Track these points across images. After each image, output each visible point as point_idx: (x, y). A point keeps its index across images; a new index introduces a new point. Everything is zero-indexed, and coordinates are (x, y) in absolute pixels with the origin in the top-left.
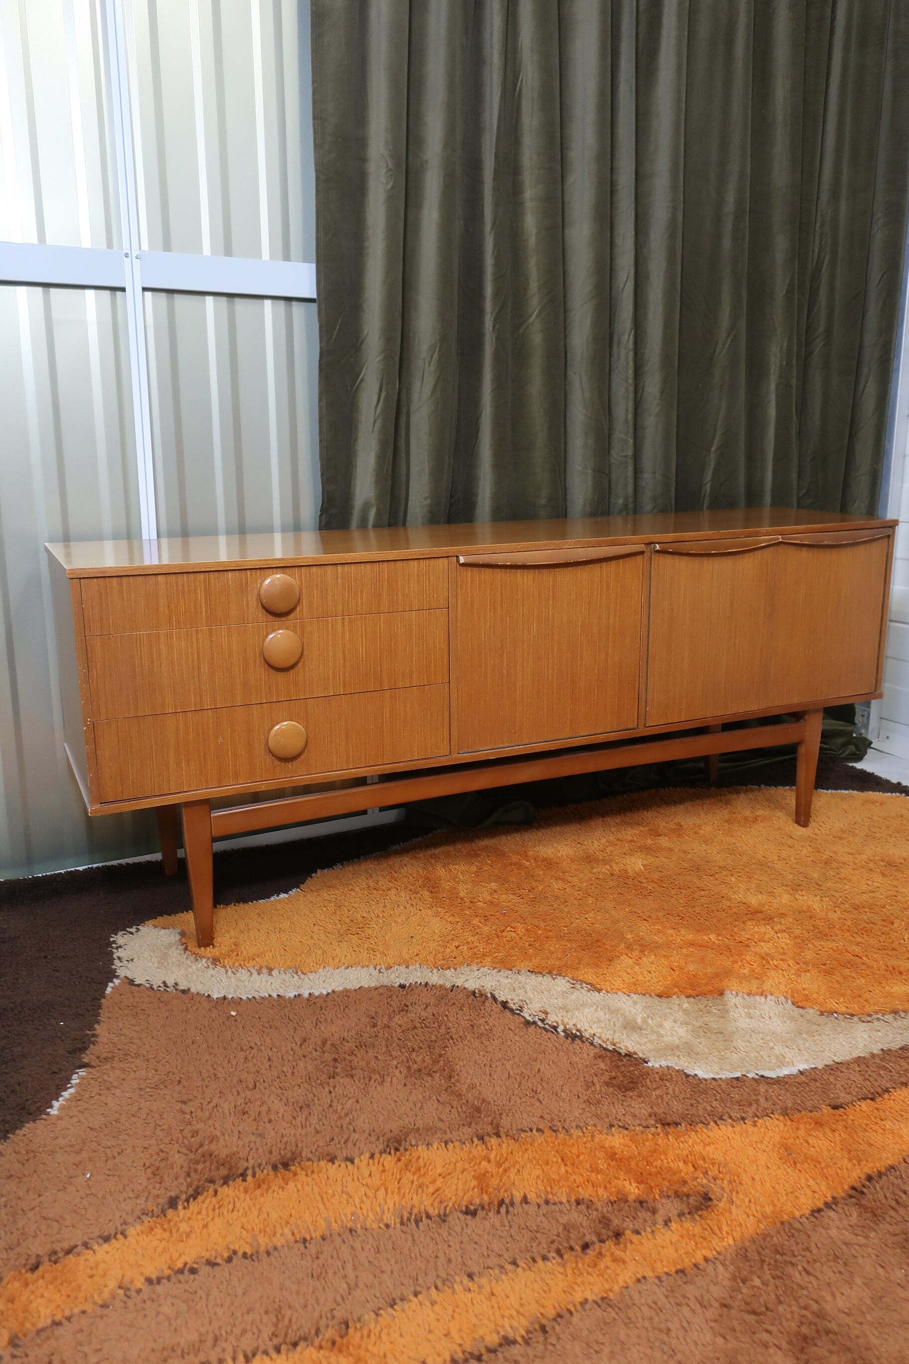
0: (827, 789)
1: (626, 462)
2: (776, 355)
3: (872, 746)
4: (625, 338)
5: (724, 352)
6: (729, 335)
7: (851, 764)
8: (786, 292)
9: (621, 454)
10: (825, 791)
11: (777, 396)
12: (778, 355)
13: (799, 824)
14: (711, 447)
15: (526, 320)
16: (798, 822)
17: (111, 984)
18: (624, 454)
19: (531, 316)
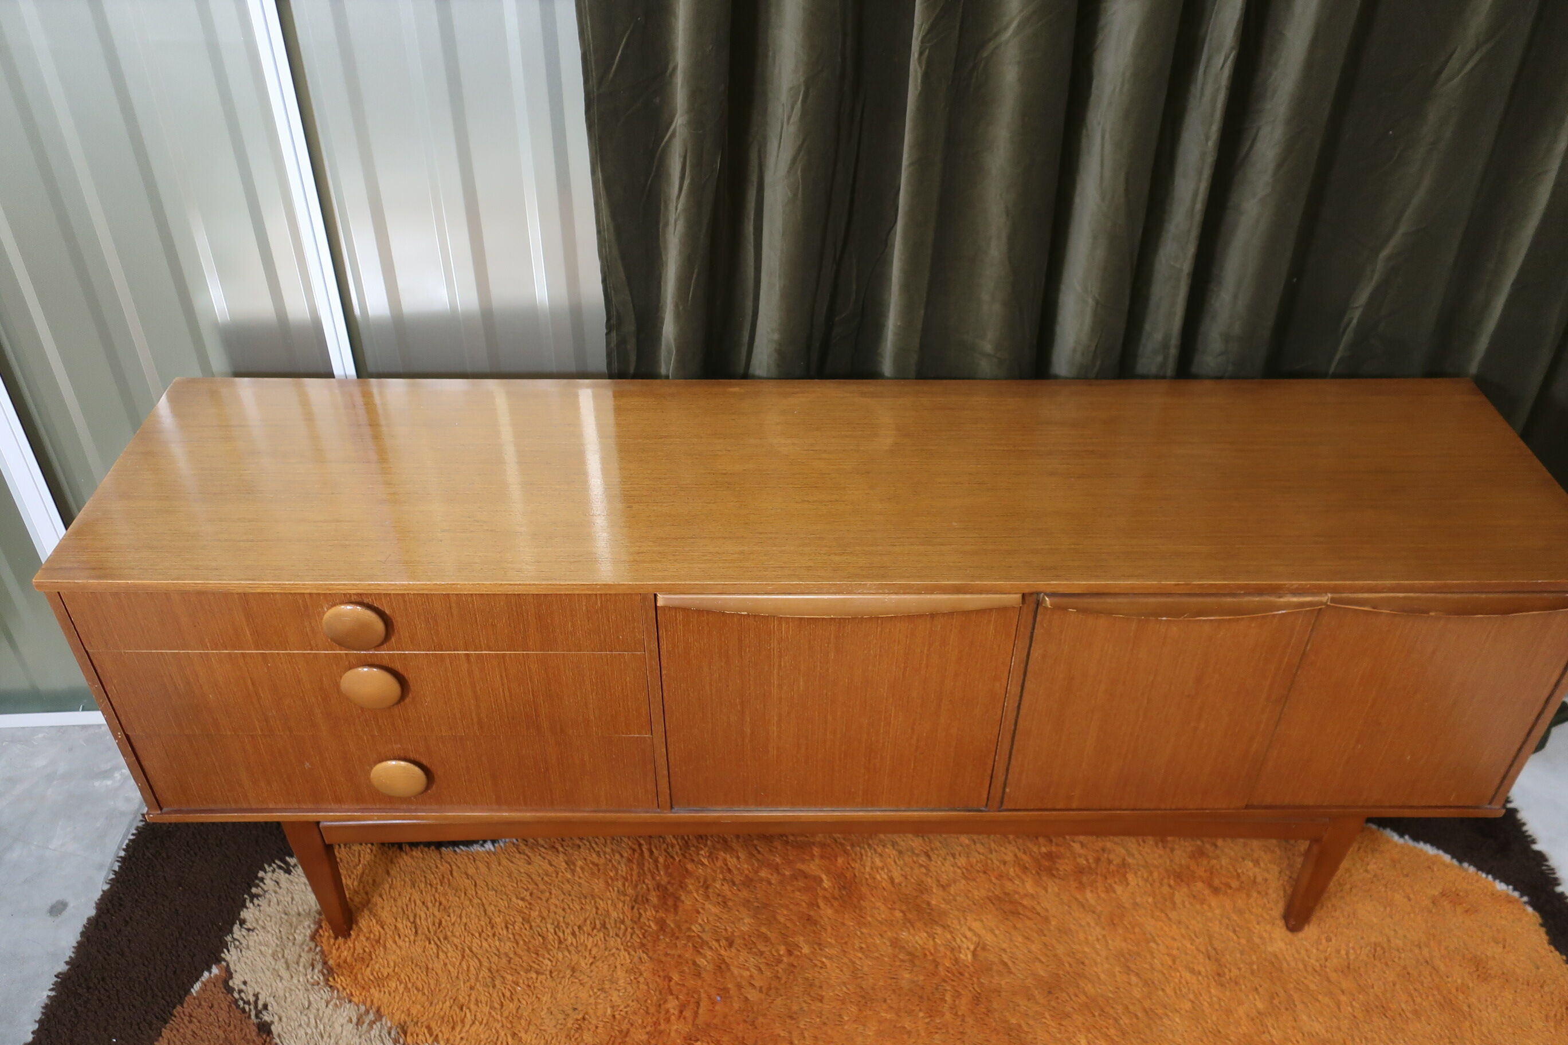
4: (1219, 60)
5: (1459, 76)
6: (1478, 47)
14: (1381, 248)
15: (997, 34)
17: (206, 974)
18: (1177, 265)
19: (1006, 28)
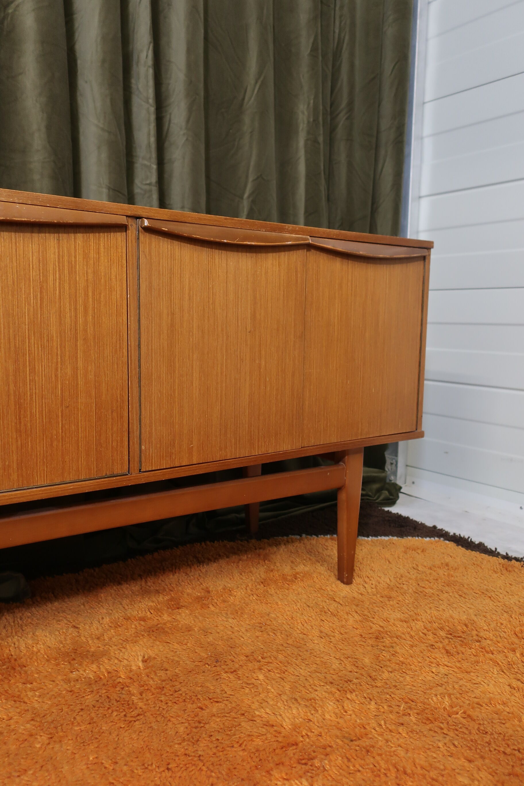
0: (368, 537)
1: (150, 191)
2: (303, 113)
3: (402, 491)
4: (143, 55)
5: (253, 99)
6: (256, 82)
7: (386, 509)
8: (311, 51)
9: (144, 183)
10: (366, 538)
11: (306, 152)
12: (306, 113)
13: (343, 582)
14: (244, 193)
16: (340, 578)
18: (148, 182)
